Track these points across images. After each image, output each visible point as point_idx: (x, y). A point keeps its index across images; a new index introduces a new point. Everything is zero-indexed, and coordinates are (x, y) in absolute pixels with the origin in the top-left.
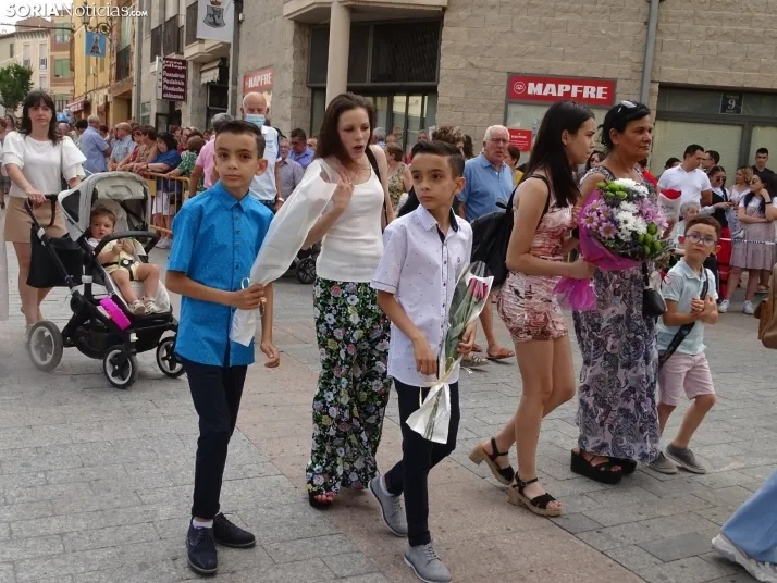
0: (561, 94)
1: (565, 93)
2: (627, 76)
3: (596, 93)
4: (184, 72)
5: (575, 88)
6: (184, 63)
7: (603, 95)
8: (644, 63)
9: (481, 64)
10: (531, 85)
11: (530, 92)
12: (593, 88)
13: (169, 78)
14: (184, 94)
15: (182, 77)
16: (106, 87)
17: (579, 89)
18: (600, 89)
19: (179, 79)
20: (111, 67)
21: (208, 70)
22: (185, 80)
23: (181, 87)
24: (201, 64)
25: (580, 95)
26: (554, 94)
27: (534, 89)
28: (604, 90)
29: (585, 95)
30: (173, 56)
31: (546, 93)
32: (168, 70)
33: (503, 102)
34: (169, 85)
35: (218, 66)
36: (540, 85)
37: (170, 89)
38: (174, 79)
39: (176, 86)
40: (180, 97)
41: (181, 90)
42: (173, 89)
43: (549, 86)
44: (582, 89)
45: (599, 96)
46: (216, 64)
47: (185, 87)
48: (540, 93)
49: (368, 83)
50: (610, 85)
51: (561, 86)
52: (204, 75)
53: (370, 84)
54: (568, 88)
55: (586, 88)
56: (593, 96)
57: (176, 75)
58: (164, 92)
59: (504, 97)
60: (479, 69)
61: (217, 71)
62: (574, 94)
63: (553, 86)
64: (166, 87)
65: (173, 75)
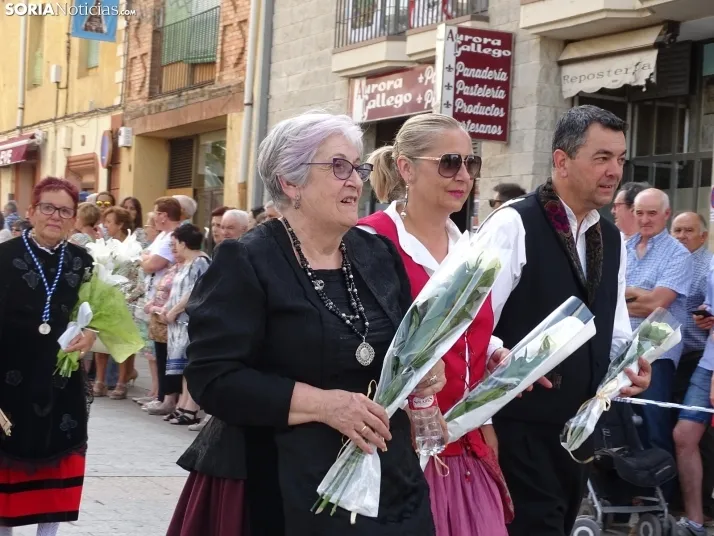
4: (506, 64)
6: (509, 41)
13: (470, 82)
14: (504, 122)
15: (502, 76)
16: (109, 110)
19: (492, 84)
20: (130, 64)
22: (506, 86)
23: (500, 103)
24: (564, 40)
32: (469, 59)
34: (471, 100)
35: (657, 45)
37: (470, 110)
38: (482, 82)
39: (487, 102)
40: (496, 130)
41: (498, 112)
42: (478, 110)
47: (504, 104)
57: (486, 74)
61: (650, 59)
64: (461, 105)
65: (477, 74)
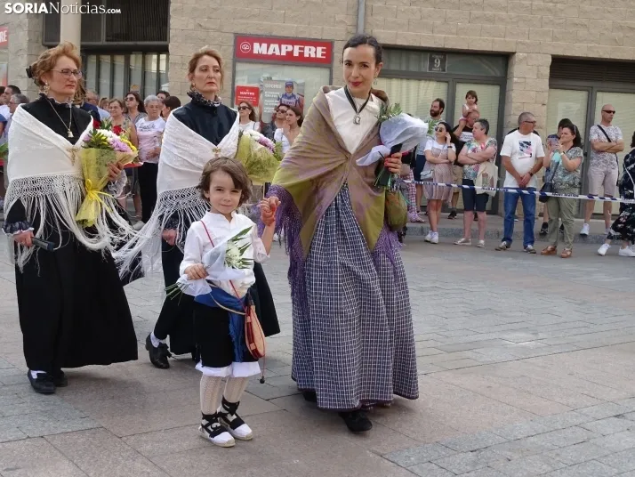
0: (284, 53)
1: (287, 52)
2: (342, 37)
3: (316, 52)
5: (297, 47)
7: (322, 55)
8: (356, 26)
9: (208, 25)
10: (256, 45)
11: (255, 52)
12: (313, 49)
17: (300, 49)
18: (319, 49)
25: (301, 54)
26: (277, 53)
27: (259, 49)
28: (323, 50)
29: (306, 55)
31: (270, 52)
33: (231, 61)
36: (264, 45)
43: (272, 46)
44: (303, 49)
45: (319, 56)
48: (265, 52)
49: (103, 42)
51: (283, 46)
53: (105, 43)
54: (290, 48)
55: (307, 48)
56: (313, 55)
59: (232, 57)
60: (207, 30)
62: (296, 54)
63: (276, 46)
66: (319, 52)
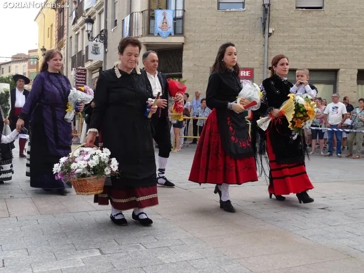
2: (258, 67)
4: (85, 74)
6: (85, 70)
7: (249, 75)
8: (264, 61)
9: (199, 64)
12: (245, 72)
13: (79, 77)
14: (85, 83)
15: (85, 76)
18: (247, 72)
19: (82, 77)
21: (95, 73)
22: (85, 78)
23: (84, 80)
24: (92, 70)
28: (249, 73)
29: (242, 75)
30: (81, 68)
38: (81, 77)
39: (82, 80)
40: (83, 85)
42: (80, 82)
45: (247, 75)
46: (98, 70)
47: (85, 81)
50: (251, 70)
52: (93, 75)
55: (242, 72)
56: (245, 75)
57: (82, 76)
58: (76, 83)
60: (198, 66)
61: (98, 73)
64: (77, 81)
65: (80, 76)
66: (247, 73)
